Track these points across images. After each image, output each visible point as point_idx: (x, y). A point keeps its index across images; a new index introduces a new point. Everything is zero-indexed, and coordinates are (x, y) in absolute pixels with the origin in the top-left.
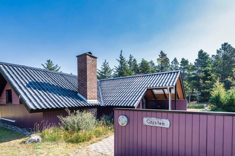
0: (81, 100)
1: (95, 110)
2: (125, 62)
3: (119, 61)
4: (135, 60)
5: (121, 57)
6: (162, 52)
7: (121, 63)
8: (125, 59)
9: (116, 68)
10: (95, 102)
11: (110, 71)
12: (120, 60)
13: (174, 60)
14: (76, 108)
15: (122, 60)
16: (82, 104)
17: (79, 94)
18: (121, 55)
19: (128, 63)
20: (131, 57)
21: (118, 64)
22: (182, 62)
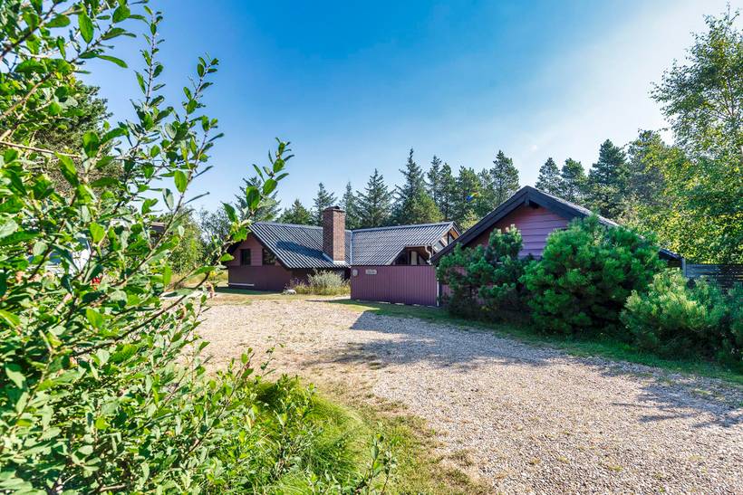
0: (327, 261)
1: (343, 273)
2: (419, 177)
3: (405, 173)
4: (447, 168)
5: (412, 166)
6: (500, 155)
7: (411, 178)
8: (419, 170)
9: (399, 191)
10: (343, 263)
11: (385, 198)
12: (408, 171)
13: (546, 164)
14: (323, 269)
15: (412, 171)
16: (328, 265)
17: (324, 254)
18: (410, 161)
19: (430, 176)
20: (436, 164)
21: (403, 182)
22: (565, 169)
